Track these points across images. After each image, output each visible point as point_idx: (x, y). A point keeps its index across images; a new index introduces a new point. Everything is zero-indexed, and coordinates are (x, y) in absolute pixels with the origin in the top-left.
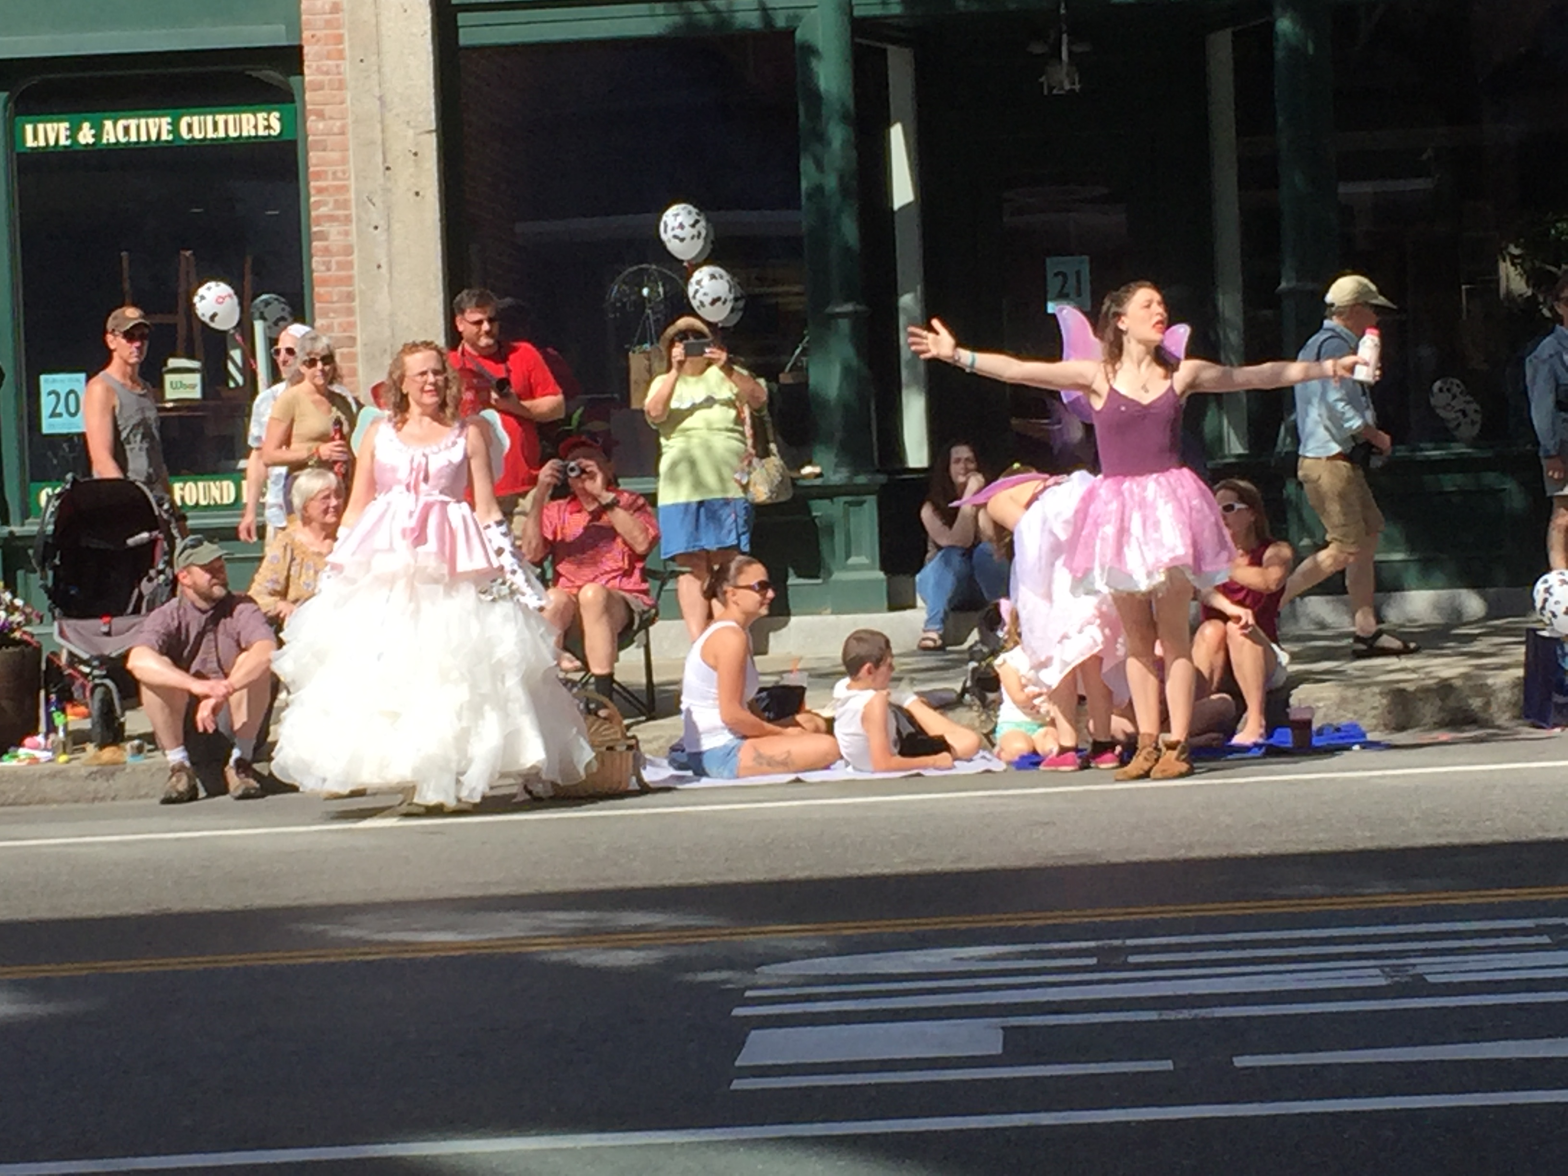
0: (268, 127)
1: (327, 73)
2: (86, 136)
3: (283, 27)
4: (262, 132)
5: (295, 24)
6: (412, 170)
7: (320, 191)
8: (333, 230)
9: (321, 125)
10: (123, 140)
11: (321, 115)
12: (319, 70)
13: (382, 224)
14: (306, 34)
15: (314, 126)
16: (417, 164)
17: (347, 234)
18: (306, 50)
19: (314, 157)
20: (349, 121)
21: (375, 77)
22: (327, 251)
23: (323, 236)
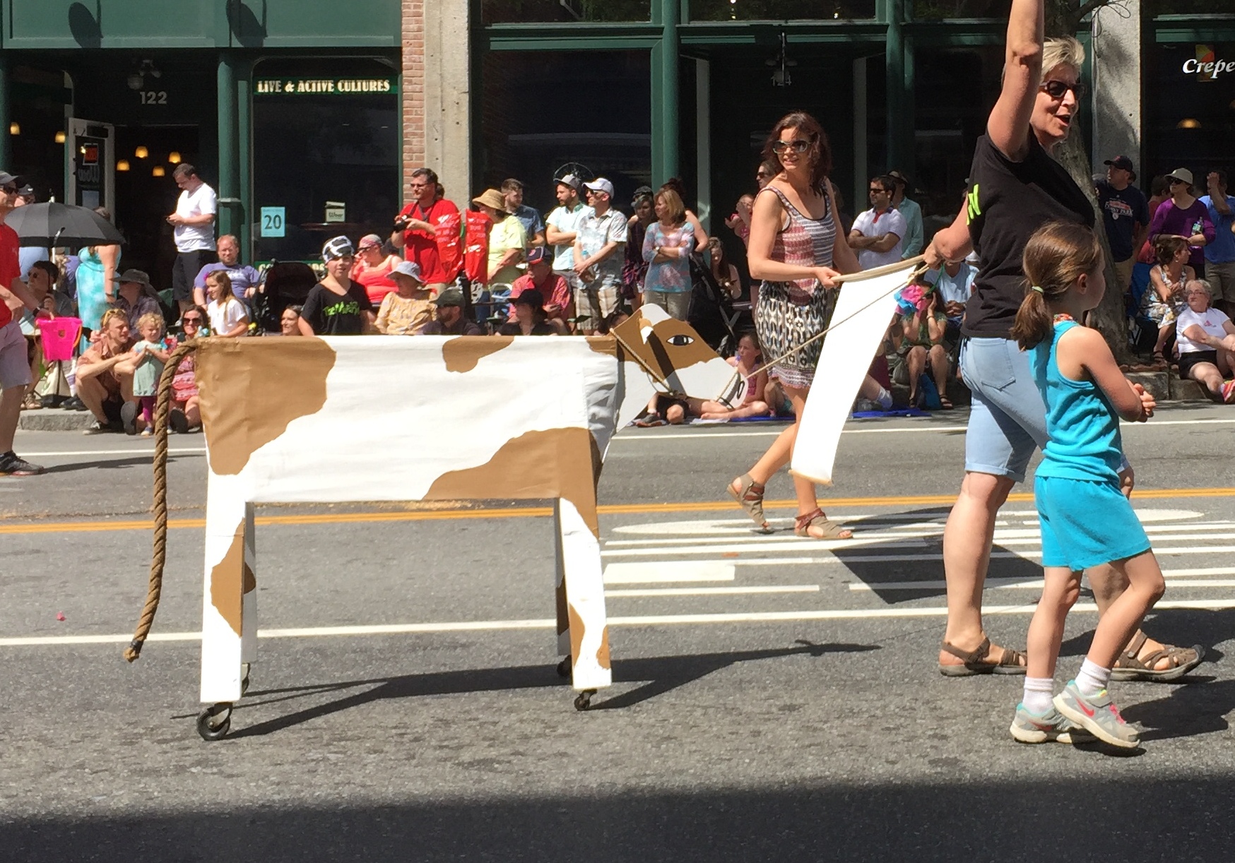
0: (383, 87)
1: (414, 62)
2: (289, 88)
3: (392, 37)
4: (380, 89)
5: (399, 36)
6: (456, 112)
7: (409, 120)
8: (415, 140)
9: (410, 87)
10: (308, 90)
11: (410, 82)
12: (410, 60)
13: (439, 137)
14: (404, 41)
15: (406, 87)
16: (458, 108)
17: (421, 142)
18: (404, 49)
19: (406, 103)
20: (425, 85)
21: (439, 63)
22: (411, 151)
23: (409, 143)
